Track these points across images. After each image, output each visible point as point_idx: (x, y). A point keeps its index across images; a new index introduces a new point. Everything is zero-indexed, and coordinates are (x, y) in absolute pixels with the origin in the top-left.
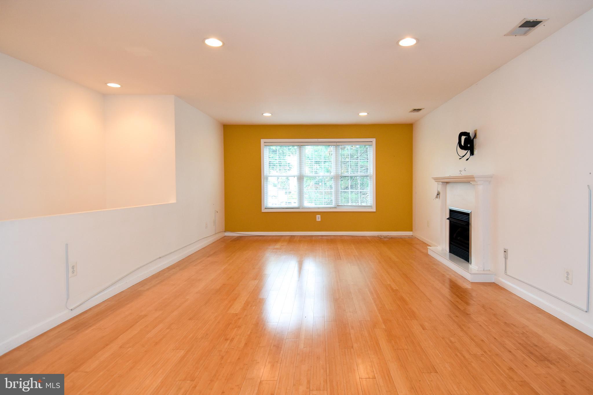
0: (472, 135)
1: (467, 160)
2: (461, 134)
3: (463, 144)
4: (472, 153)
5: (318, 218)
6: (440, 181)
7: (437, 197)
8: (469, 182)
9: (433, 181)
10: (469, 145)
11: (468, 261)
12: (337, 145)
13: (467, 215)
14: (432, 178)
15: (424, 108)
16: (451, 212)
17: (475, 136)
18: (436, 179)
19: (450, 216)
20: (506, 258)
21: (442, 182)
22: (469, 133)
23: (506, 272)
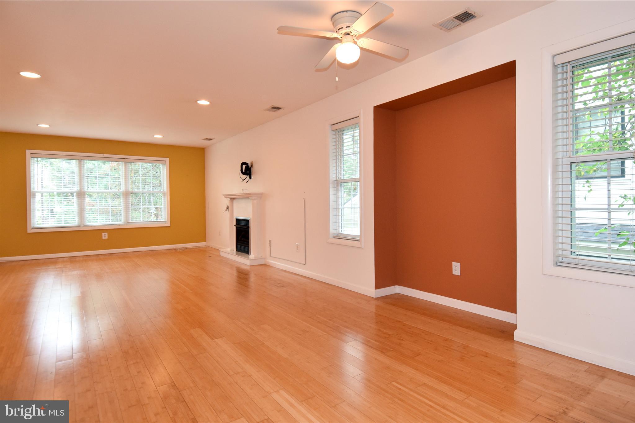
0: (249, 165)
1: (247, 182)
2: (243, 164)
3: (244, 171)
4: (250, 178)
5: (105, 236)
6: (229, 197)
7: (226, 210)
8: (248, 198)
9: (224, 197)
10: (248, 172)
11: (249, 254)
12: (126, 161)
13: (248, 221)
14: (223, 195)
15: (214, 139)
16: (237, 220)
17: (252, 166)
18: (226, 196)
19: (236, 223)
20: (270, 246)
21: (230, 198)
22: (248, 163)
23: (270, 255)
